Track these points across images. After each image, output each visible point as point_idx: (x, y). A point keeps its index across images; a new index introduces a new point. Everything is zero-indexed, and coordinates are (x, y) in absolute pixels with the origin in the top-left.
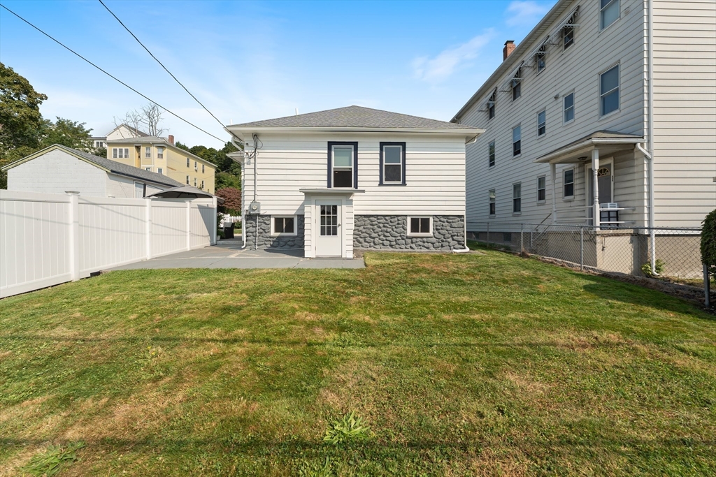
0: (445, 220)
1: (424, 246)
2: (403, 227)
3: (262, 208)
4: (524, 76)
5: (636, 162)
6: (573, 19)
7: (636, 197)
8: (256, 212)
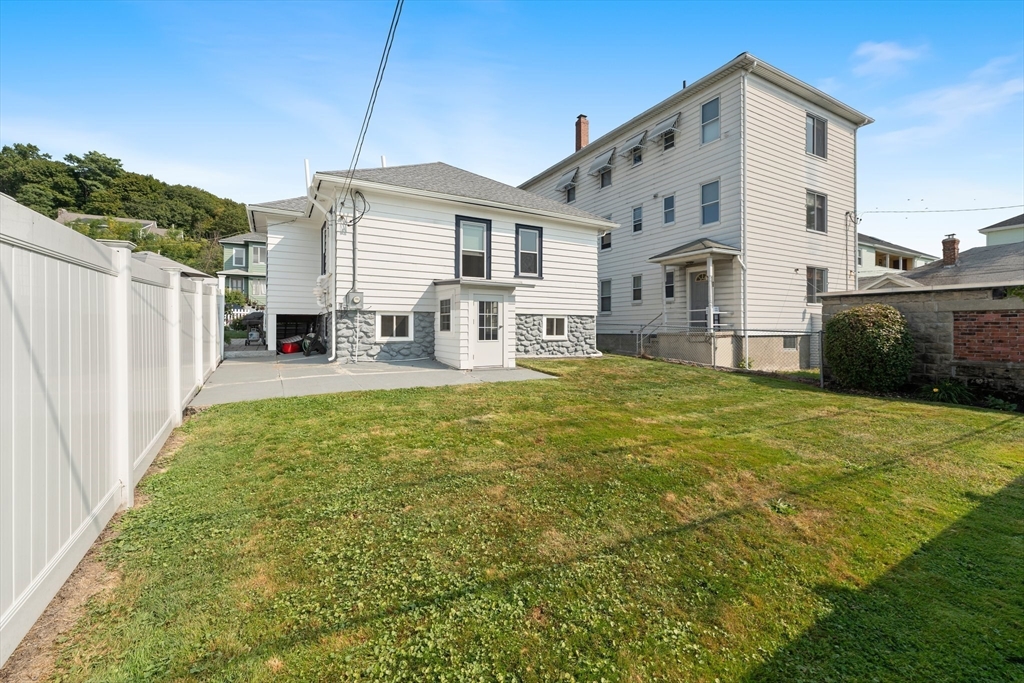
0: (578, 321)
1: (559, 351)
2: (538, 329)
3: (365, 300)
4: (616, 164)
5: (734, 272)
6: (677, 123)
7: (734, 302)
8: (358, 306)
